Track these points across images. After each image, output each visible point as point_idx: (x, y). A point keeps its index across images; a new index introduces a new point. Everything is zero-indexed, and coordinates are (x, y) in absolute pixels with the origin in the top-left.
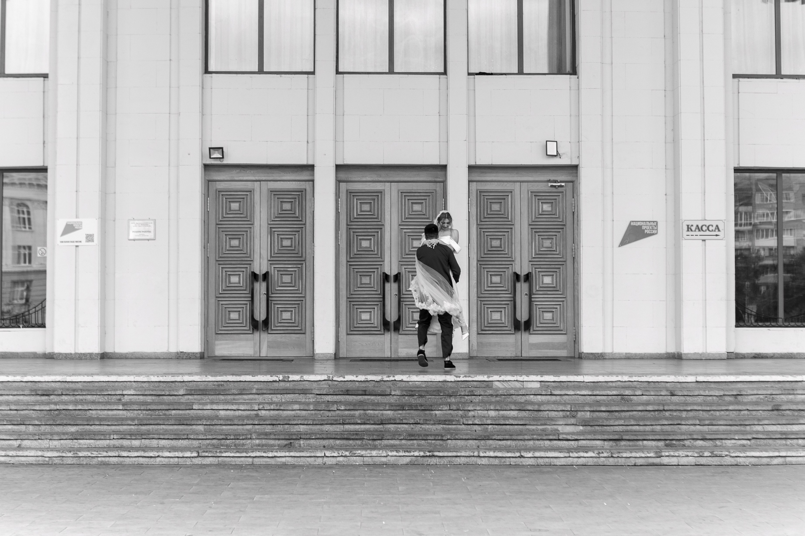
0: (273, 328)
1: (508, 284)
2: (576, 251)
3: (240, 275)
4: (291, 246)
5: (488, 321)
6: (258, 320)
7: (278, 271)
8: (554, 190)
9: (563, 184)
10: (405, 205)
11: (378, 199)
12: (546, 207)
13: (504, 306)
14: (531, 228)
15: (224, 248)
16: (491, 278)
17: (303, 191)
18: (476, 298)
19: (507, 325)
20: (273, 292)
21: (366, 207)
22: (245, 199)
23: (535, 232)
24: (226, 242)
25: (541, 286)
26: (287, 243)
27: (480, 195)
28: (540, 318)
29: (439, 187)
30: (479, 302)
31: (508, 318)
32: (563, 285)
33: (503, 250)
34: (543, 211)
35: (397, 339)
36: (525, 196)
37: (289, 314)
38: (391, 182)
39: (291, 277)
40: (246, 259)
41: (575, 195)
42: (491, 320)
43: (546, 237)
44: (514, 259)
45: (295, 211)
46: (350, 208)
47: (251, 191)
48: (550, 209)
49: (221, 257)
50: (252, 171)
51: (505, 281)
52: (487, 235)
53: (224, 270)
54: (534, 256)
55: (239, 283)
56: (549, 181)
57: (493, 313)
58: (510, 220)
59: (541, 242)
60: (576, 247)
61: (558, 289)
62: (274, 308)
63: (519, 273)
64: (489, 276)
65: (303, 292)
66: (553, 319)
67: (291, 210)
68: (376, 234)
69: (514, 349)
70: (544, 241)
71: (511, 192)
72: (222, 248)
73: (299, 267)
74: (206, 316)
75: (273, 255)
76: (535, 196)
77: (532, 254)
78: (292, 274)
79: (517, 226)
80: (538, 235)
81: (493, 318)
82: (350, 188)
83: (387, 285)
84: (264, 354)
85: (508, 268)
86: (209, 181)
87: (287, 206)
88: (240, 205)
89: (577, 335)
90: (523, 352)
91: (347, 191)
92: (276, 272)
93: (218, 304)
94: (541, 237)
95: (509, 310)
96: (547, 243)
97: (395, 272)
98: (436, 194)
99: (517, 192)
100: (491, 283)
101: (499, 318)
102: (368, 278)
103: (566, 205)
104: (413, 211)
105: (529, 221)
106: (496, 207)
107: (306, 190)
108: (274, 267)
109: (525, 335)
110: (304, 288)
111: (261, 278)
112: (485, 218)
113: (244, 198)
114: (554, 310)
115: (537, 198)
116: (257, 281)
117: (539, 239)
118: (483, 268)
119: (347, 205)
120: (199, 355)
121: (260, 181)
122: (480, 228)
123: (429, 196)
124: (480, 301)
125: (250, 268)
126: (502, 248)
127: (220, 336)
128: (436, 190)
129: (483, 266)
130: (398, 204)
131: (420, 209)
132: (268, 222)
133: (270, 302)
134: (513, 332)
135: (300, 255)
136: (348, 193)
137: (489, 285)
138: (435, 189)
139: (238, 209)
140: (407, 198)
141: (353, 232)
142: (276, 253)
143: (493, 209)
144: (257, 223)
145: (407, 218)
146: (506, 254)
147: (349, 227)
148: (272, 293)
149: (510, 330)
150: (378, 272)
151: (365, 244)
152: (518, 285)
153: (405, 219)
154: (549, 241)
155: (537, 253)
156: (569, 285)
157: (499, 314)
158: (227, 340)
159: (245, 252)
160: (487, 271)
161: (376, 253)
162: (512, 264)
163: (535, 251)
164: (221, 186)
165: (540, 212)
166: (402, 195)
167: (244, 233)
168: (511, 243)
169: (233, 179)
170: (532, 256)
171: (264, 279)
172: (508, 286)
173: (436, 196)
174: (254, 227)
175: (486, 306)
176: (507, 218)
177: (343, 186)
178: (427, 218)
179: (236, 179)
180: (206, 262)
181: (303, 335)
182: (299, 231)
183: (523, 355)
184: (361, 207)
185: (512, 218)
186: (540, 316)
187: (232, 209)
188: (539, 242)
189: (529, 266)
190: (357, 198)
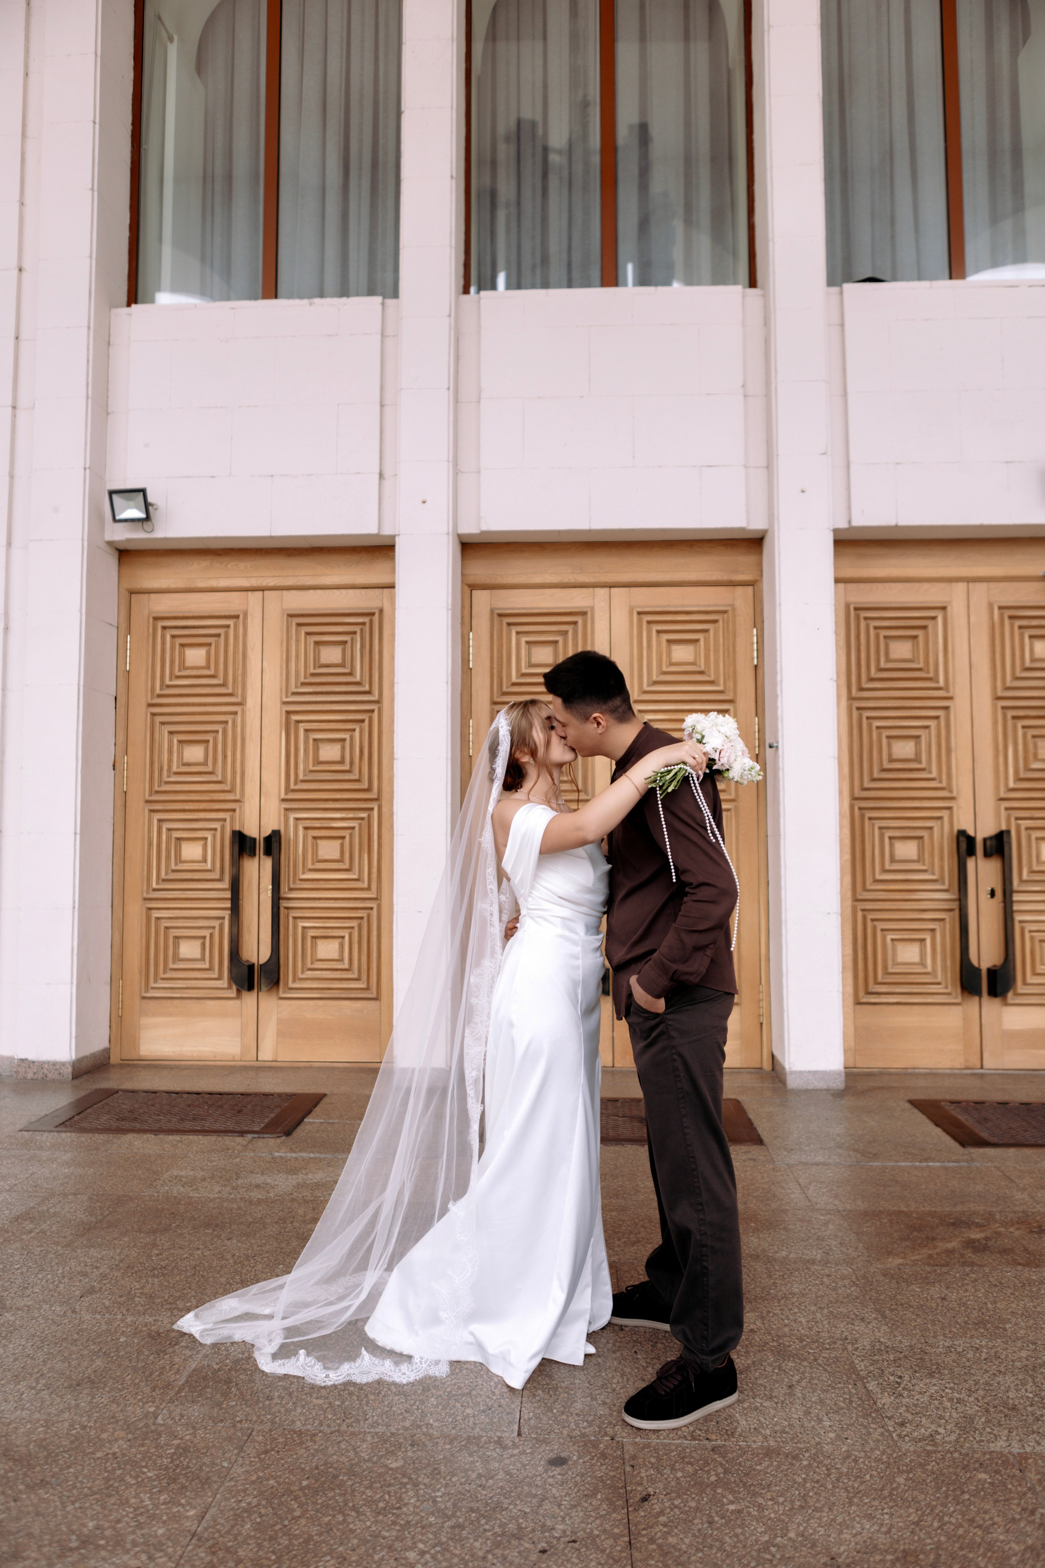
0: (291, 985)
1: (946, 863)
3: (206, 839)
4: (342, 762)
5: (885, 967)
6: (254, 960)
7: (306, 828)
10: (649, 647)
11: (575, 633)
13: (931, 926)
14: (1003, 708)
15: (165, 767)
16: (891, 846)
17: (373, 614)
18: (849, 903)
19: (939, 979)
20: (292, 886)
21: (543, 655)
22: (222, 637)
23: (1014, 718)
24: (170, 752)
25: (1035, 868)
26: (330, 752)
27: (858, 618)
28: (1033, 960)
29: (741, 598)
30: (859, 914)
31: (944, 960)
33: (923, 770)
34: (1033, 660)
36: (981, 619)
37: (335, 944)
38: (611, 586)
39: (342, 845)
40: (222, 796)
42: (896, 964)
44: (955, 794)
45: (353, 667)
46: (500, 657)
47: (237, 617)
49: (157, 792)
50: (242, 565)
51: (932, 855)
52: (878, 728)
53: (165, 826)
54: (1011, 785)
55: (205, 860)
57: (900, 946)
58: (942, 683)
59: (1031, 747)
62: (293, 930)
63: (971, 833)
64: (887, 840)
65: (374, 886)
67: (342, 665)
69: (961, 1049)
71: (944, 608)
72: (161, 769)
73: (363, 819)
74: (116, 949)
75: (292, 787)
76: (1011, 617)
77: (1006, 778)
78: (343, 838)
79: (960, 707)
80: (1024, 727)
81: (901, 959)
82: (501, 604)
84: (267, 1054)
85: (941, 818)
86: (132, 592)
87: (331, 655)
88: (208, 654)
90: (986, 1055)
91: (492, 611)
92: (301, 832)
93: (148, 918)
94: (1032, 732)
95: (947, 932)
98: (734, 616)
99: (957, 609)
100: (893, 860)
101: (918, 960)
104: (671, 664)
105: (994, 688)
106: (901, 650)
107: (381, 611)
108: (297, 819)
109: (991, 1006)
110: (375, 874)
111: (260, 847)
112: (872, 680)
113: (219, 635)
115: (1018, 623)
116: (253, 854)
117: (1025, 736)
118: (870, 819)
119: (492, 650)
120: (70, 1070)
121: (262, 589)
122: (858, 709)
123: (716, 622)
124: (863, 910)
125: (232, 819)
126: (920, 762)
127: (152, 1003)
128: (732, 606)
129: (869, 814)
130: (631, 645)
131: (690, 658)
132: (281, 698)
133: (282, 911)
134: (959, 1000)
135: (366, 786)
136: (495, 616)
137: (888, 867)
138: (731, 602)
139: (203, 663)
140: (655, 627)
142: (303, 781)
143: (893, 656)
144: (253, 702)
145: (656, 683)
146: (933, 779)
148: (291, 889)
149: (949, 994)
152: (971, 863)
153: (649, 685)
155: (1022, 776)
157: (916, 948)
158: (170, 1015)
159: (220, 778)
160: (880, 828)
162: (950, 808)
163: (1016, 772)
164: (164, 605)
165: (1028, 664)
166: (640, 622)
167: (219, 728)
168: (947, 750)
169: (192, 586)
170: (1006, 784)
171: (268, 852)
172: (942, 868)
173: (734, 623)
174: (243, 711)
175: (880, 926)
176: (935, 679)
177: (482, 598)
178: (711, 683)
179: (201, 584)
180: (120, 804)
181: (373, 1003)
182: (363, 721)
183: (986, 1064)
184: (529, 655)
185: (947, 680)
186: (1033, 953)
187: (188, 664)
188: (1026, 745)
189: (998, 814)
190: (520, 628)
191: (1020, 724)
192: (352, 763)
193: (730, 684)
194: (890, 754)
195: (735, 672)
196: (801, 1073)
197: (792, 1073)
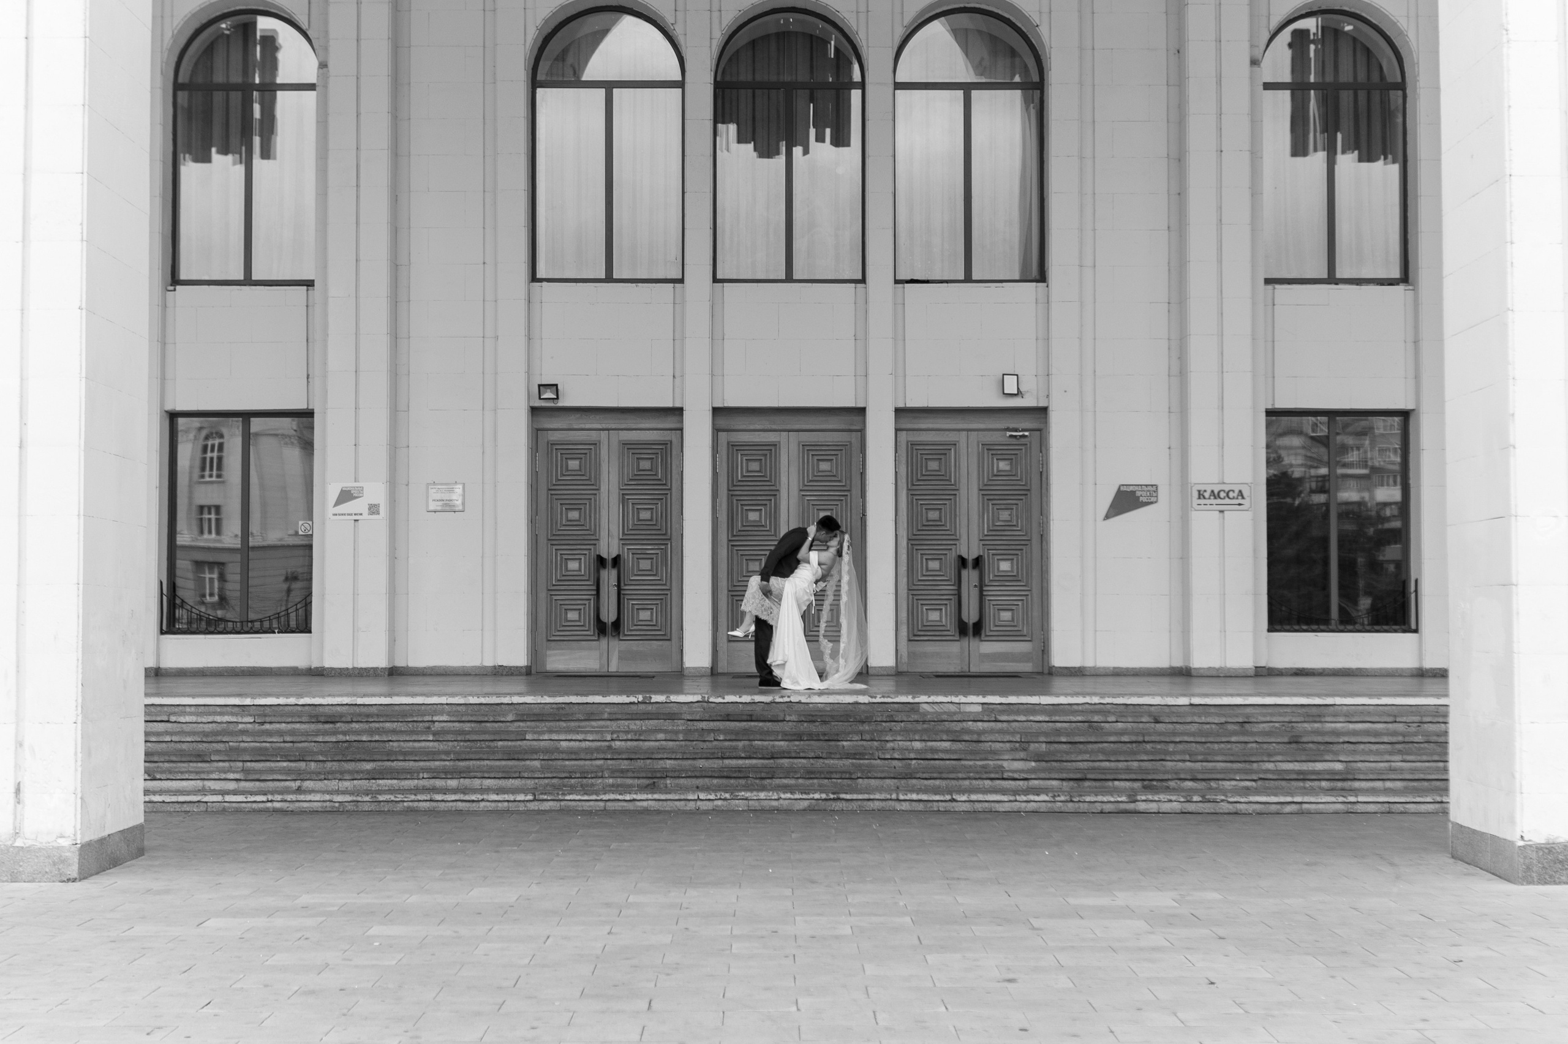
0: (626, 633)
1: (951, 572)
2: (1045, 526)
3: (581, 559)
4: (651, 520)
5: (922, 622)
6: (606, 621)
7: (633, 554)
8: (1014, 441)
9: (1027, 433)
10: (808, 462)
11: (771, 454)
12: (1003, 466)
13: (945, 602)
14: (983, 494)
15: (559, 522)
16: (927, 563)
17: (667, 444)
18: (906, 591)
19: (949, 628)
20: (626, 583)
21: (754, 466)
22: (588, 455)
23: (988, 500)
24: (561, 514)
25: (996, 574)
26: (646, 515)
27: (912, 449)
28: (994, 619)
29: (854, 438)
30: (911, 597)
31: (951, 619)
32: (1027, 573)
33: (943, 525)
34: (998, 471)
36: (974, 450)
37: (648, 613)
38: (789, 431)
39: (651, 562)
40: (589, 537)
41: (1043, 449)
42: (928, 621)
43: (1003, 507)
44: (958, 538)
45: (657, 471)
46: (733, 467)
47: (596, 444)
48: (1008, 468)
49: (554, 535)
50: (598, 417)
51: (946, 567)
52: (921, 504)
53: (559, 552)
54: (986, 533)
55: (580, 570)
56: (1008, 429)
57: (930, 612)
58: (953, 482)
59: (996, 514)
60: (1045, 520)
61: (1020, 579)
62: (628, 605)
63: (965, 556)
64: (924, 560)
65: (668, 584)
66: (1013, 620)
67: (651, 470)
68: (768, 503)
69: (959, 661)
70: (1001, 512)
71: (955, 444)
72: (556, 523)
73: (662, 549)
74: (534, 616)
75: (626, 532)
76: (987, 449)
77: (983, 530)
78: (653, 559)
79: (963, 492)
80: (992, 504)
81: (930, 619)
82: (732, 439)
84: (613, 668)
85: (951, 549)
86: (538, 430)
87: (646, 465)
88: (580, 462)
89: (1046, 643)
90: (971, 666)
91: (728, 443)
92: (631, 556)
93: (551, 601)
94: (996, 507)
95: (952, 606)
96: (1005, 515)
98: (851, 447)
99: (963, 444)
100: (927, 570)
101: (938, 619)
103: (1031, 462)
104: (819, 472)
105: (979, 485)
106: (933, 465)
107: (671, 442)
108: (628, 549)
109: (974, 643)
110: (669, 577)
111: (610, 563)
112: (918, 480)
113: (586, 454)
114: (1014, 607)
115: (991, 452)
116: (606, 566)
117: (993, 509)
118: (917, 549)
119: (728, 463)
120: (525, 670)
121: (608, 430)
122: (911, 494)
123: (842, 450)
124: (912, 595)
125: (595, 550)
126: (942, 522)
127: (553, 644)
128: (850, 443)
129: (916, 547)
130: (799, 461)
131: (829, 469)
132: (619, 487)
133: (622, 596)
134: (958, 639)
135: (664, 532)
136: (730, 446)
137: (924, 573)
138: (849, 440)
139: (578, 468)
140: (811, 453)
141: (737, 500)
142: (631, 530)
143: (929, 468)
144: (604, 488)
145: (811, 481)
146: (948, 530)
147: (731, 493)
148: (625, 585)
149: (953, 635)
151: (753, 516)
152: (964, 573)
153: (808, 482)
154: (1007, 513)
155: (991, 528)
156: (1036, 573)
157: (938, 613)
158: (562, 649)
159: (588, 528)
160: (921, 554)
161: (768, 528)
162: (956, 544)
163: (988, 526)
164: (555, 436)
165: (995, 473)
166: (803, 449)
167: (587, 502)
168: (954, 515)
169: (571, 427)
170: (983, 533)
171: (614, 565)
172: (951, 574)
173: (851, 450)
174: (599, 494)
175: (922, 602)
176: (950, 480)
177: (723, 436)
178: (839, 481)
179: (575, 427)
180: (534, 541)
181: (667, 642)
182: (662, 499)
183: (972, 670)
184: (747, 466)
185: (955, 481)
186: (994, 616)
187: (569, 468)
188: (993, 513)
189: (979, 547)
190: (743, 452)
191: (991, 502)
192: (657, 520)
193: (848, 482)
195: (851, 476)
196: (875, 667)
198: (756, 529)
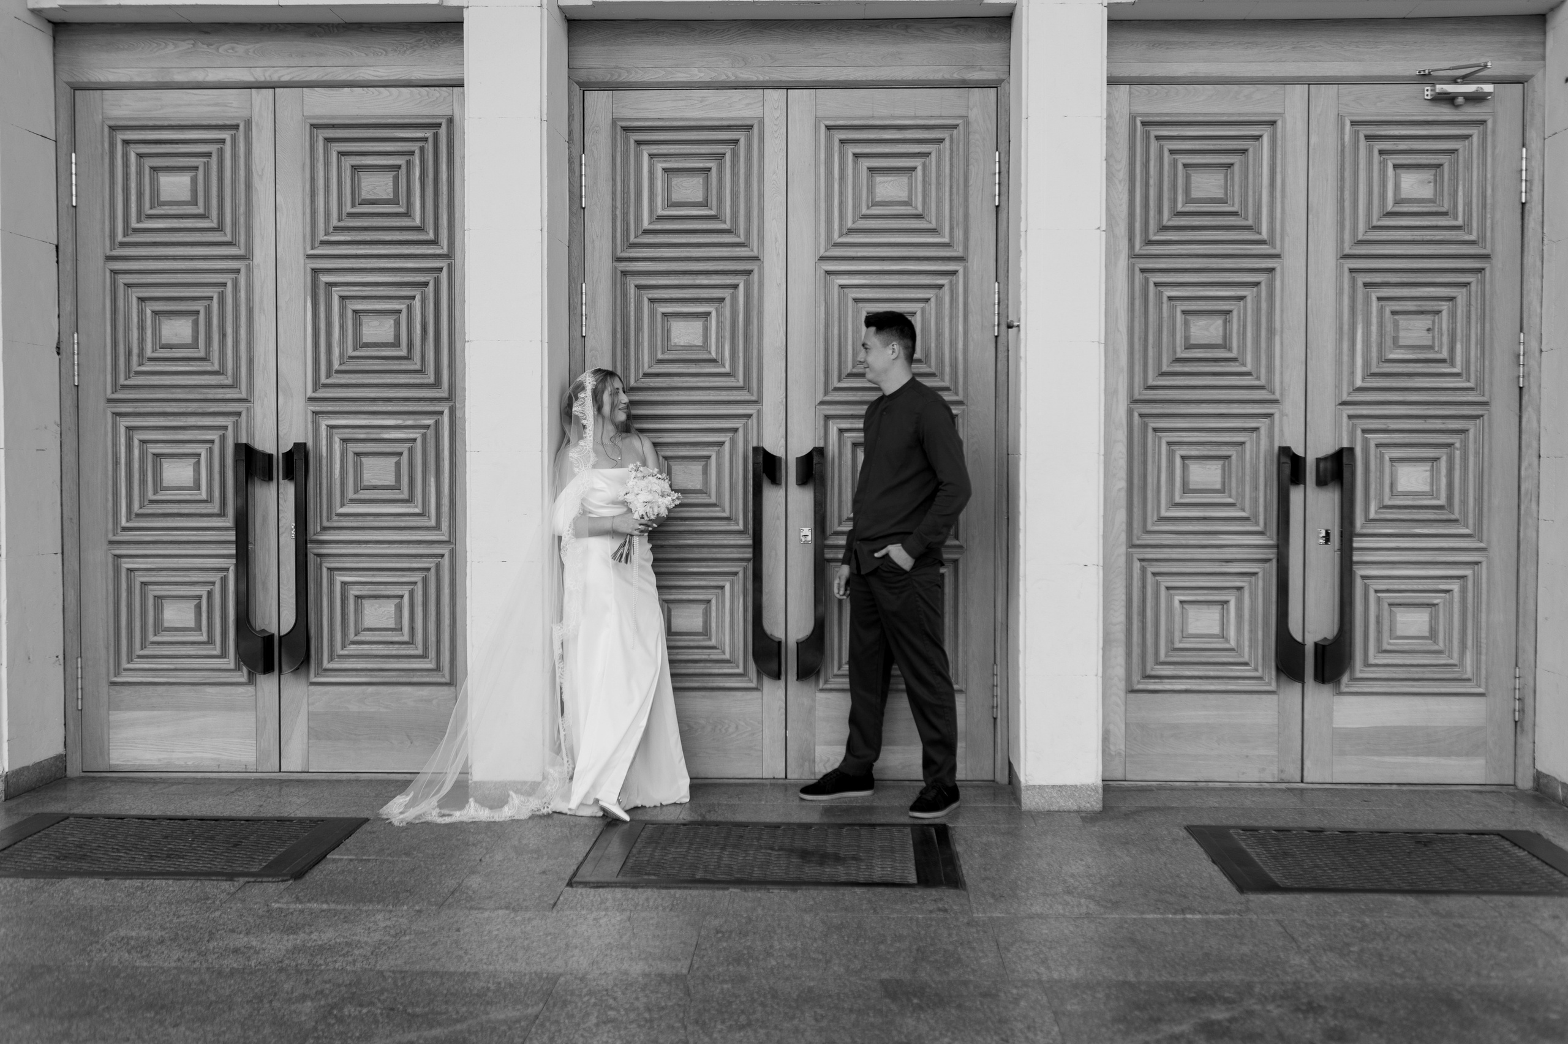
0: (326, 664)
1: (1257, 496)
2: (1533, 363)
3: (198, 455)
4: (395, 344)
5: (1170, 640)
6: (273, 630)
7: (344, 441)
8: (1445, 112)
9: (1488, 88)
10: (842, 178)
11: (735, 155)
12: (1415, 185)
13: (1238, 583)
14: (1351, 271)
15: (135, 351)
16: (1185, 468)
17: (439, 125)
18: (1122, 549)
19: (1246, 659)
20: (326, 524)
21: (689, 189)
22: (214, 158)
23: (1366, 285)
24: (142, 328)
25: (1387, 502)
26: (378, 330)
27: (1146, 136)
28: (1379, 632)
29: (980, 103)
30: (1137, 565)
31: (1254, 632)
32: (1479, 501)
33: (1234, 360)
34: (1397, 202)
35: (811, 710)
36: (1326, 139)
37: (390, 607)
38: (788, 87)
39: (398, 465)
40: (220, 394)
41: (1532, 134)
42: (1185, 636)
43: (1410, 306)
44: (1277, 396)
45: (409, 204)
46: (625, 192)
47: (236, 127)
48: (1427, 192)
49: (124, 387)
50: (241, 48)
51: (1241, 481)
52: (1170, 298)
53: (138, 436)
54: (1359, 383)
55: (197, 487)
56: (1426, 78)
57: (1192, 611)
58: (1265, 235)
59: (1389, 327)
60: (1534, 345)
61: (1456, 516)
62: (328, 587)
63: (1300, 452)
64: (1178, 461)
65: (445, 524)
66: (1433, 635)
67: (394, 202)
68: (726, 293)
69: (1275, 753)
70: (1403, 320)
71: (1273, 123)
72: (129, 354)
73: (428, 427)
74: (70, 615)
75: (323, 380)
76: (1368, 138)
77: (1352, 373)
78: (399, 454)
79: (1291, 266)
80: (1379, 299)
81: (1192, 629)
82: (627, 113)
83: (772, 496)
84: (293, 762)
85: (1256, 429)
86: (76, 88)
87: (377, 186)
88: (194, 181)
89: (1529, 701)
90: (1307, 764)
91: (614, 122)
92: (337, 446)
93: (117, 570)
94: (1390, 306)
95: (1258, 595)
96: (1414, 330)
97: (801, 446)
98: (967, 134)
99: (1293, 124)
100: (1186, 490)
101: (1216, 630)
102: (697, 467)
103: (1494, 177)
104: (876, 204)
105: (1340, 241)
106: (1207, 185)
108: (331, 427)
109: (1317, 696)
110: (445, 509)
111: (279, 467)
112: (1163, 228)
113: (208, 155)
114: (1437, 599)
115: (1378, 146)
116: (268, 477)
117: (1381, 311)
118: (1155, 430)
119: (614, 180)
120: (2, 787)
121: (273, 86)
122: (1143, 271)
123: (941, 141)
124: (1141, 560)
125: (236, 425)
126: (1230, 350)
127: (127, 691)
128: (966, 118)
129: (1153, 424)
130: (817, 176)
131: (903, 195)
132: (305, 249)
133: (311, 560)
134: (1273, 687)
135: (431, 379)
136: (619, 129)
137: (1178, 499)
138: (964, 113)
139: (186, 196)
140: (851, 149)
141: (638, 287)
142: (339, 372)
143: (1195, 194)
144: (262, 254)
145: (851, 231)
146: (1248, 374)
147: (623, 266)
148: (324, 529)
149: (1259, 678)
150: (733, 442)
151: (685, 333)
152: (1296, 495)
153: (841, 235)
154: (1421, 324)
155: (1375, 370)
156: (1500, 499)
157: (1214, 613)
158: (153, 708)
159: (217, 368)
160: (1169, 443)
161: (727, 369)
162: (1270, 416)
163: (1367, 363)
164: (125, 107)
165: (1390, 207)
166: (829, 140)
167: (213, 292)
168: (1267, 331)
169: (167, 79)
170: (1352, 382)
171: (289, 475)
172: (1255, 501)
173: (967, 144)
174: (249, 269)
175: (1166, 582)
176: (1254, 228)
177: (599, 103)
178: (933, 231)
179: (179, 77)
180: (69, 403)
181: (443, 690)
182: (426, 284)
183: (1308, 776)
184: (668, 189)
185: (1272, 230)
186: (1378, 622)
187: (164, 197)
188: (1381, 325)
189: (1337, 425)
190: (655, 149)
191: (1375, 294)
192: (410, 346)
193: (959, 234)
194: (1187, 338)
195: (966, 216)
196: (1041, 787)
197: (1028, 787)
198: (693, 369)
